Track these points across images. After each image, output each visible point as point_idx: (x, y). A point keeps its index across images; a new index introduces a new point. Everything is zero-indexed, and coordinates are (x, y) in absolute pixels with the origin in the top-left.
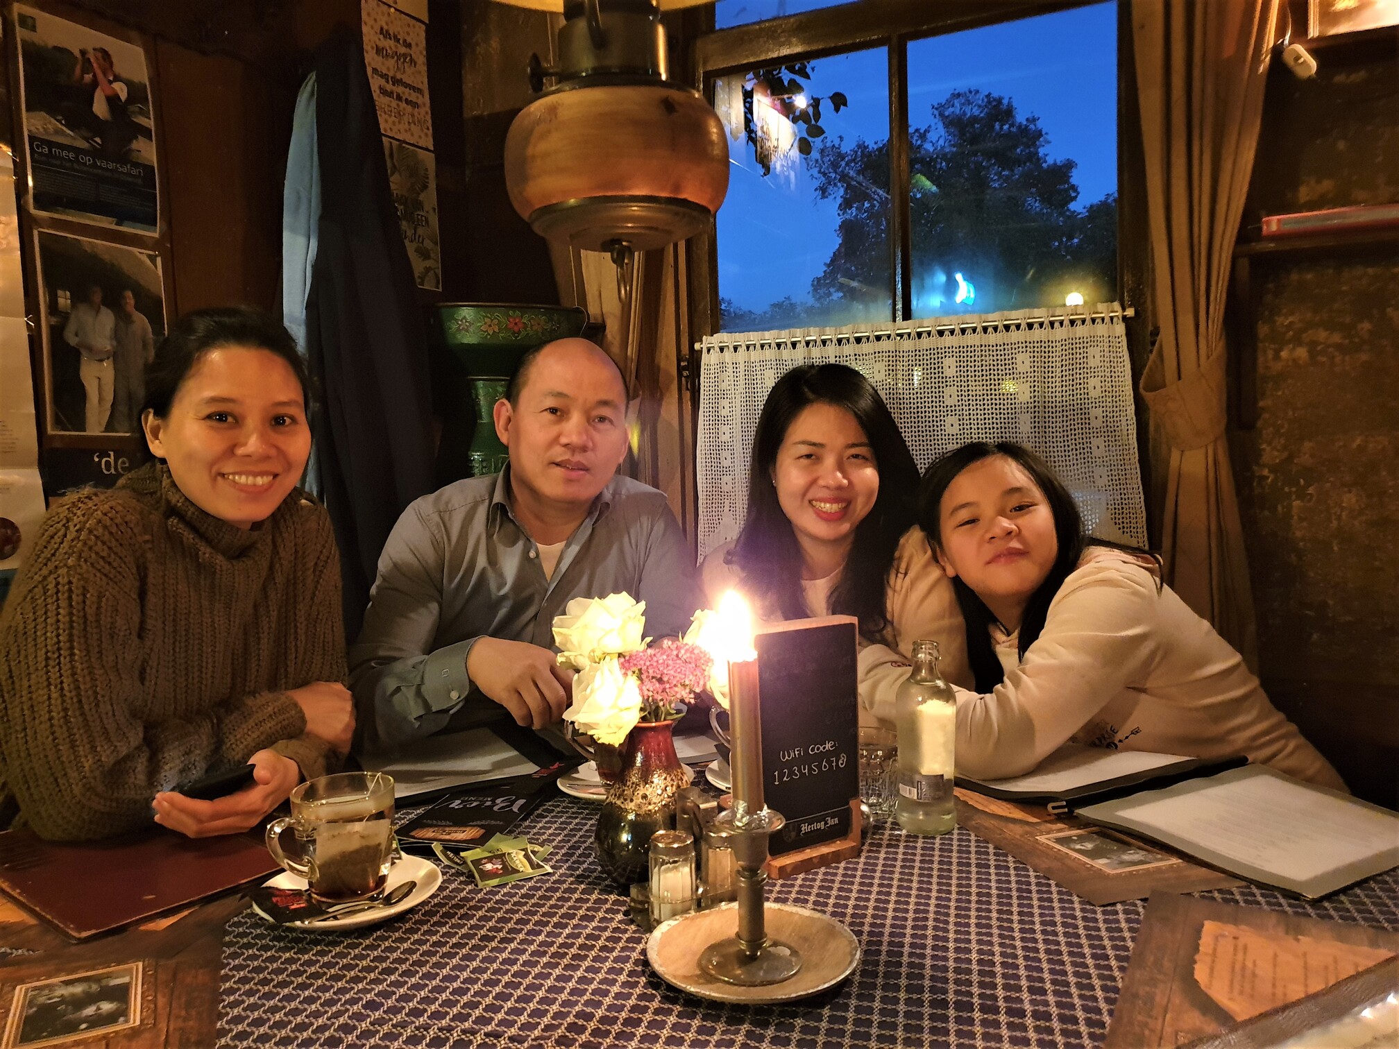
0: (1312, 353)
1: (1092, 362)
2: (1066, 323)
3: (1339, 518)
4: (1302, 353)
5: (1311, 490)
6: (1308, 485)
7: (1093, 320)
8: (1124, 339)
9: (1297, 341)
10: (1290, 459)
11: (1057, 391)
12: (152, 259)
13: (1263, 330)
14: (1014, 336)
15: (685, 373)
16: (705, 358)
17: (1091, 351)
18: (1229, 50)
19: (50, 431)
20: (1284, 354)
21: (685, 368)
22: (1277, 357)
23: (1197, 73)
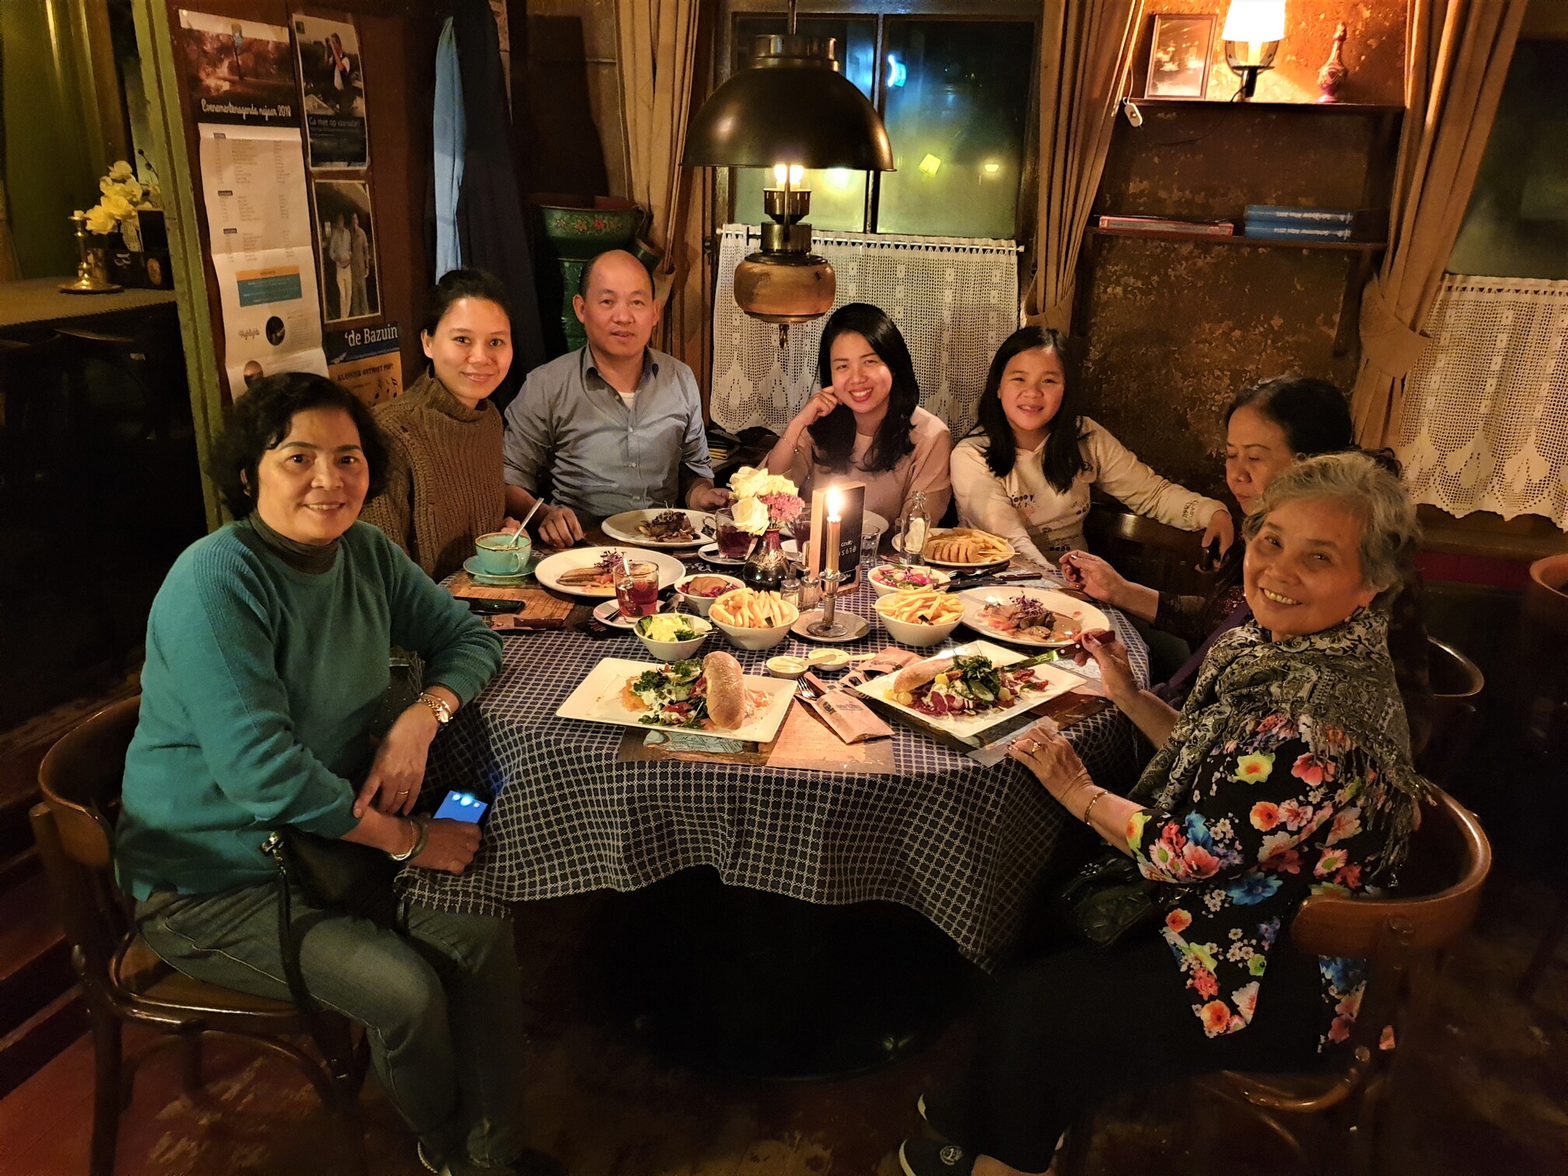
0: (1125, 291)
1: (995, 280)
2: (980, 251)
3: (1127, 397)
4: (1119, 290)
5: (1114, 378)
6: (1113, 374)
7: (998, 251)
8: (1016, 266)
9: (1118, 284)
10: (1104, 358)
11: (970, 298)
12: (364, 185)
13: (1099, 274)
14: (946, 254)
15: (708, 251)
16: (724, 242)
17: (995, 272)
18: (1097, 93)
19: (326, 322)
20: (1109, 290)
21: (707, 247)
22: (1105, 291)
23: (1076, 104)
